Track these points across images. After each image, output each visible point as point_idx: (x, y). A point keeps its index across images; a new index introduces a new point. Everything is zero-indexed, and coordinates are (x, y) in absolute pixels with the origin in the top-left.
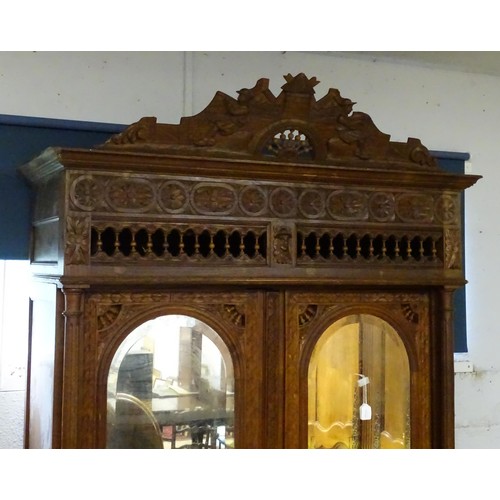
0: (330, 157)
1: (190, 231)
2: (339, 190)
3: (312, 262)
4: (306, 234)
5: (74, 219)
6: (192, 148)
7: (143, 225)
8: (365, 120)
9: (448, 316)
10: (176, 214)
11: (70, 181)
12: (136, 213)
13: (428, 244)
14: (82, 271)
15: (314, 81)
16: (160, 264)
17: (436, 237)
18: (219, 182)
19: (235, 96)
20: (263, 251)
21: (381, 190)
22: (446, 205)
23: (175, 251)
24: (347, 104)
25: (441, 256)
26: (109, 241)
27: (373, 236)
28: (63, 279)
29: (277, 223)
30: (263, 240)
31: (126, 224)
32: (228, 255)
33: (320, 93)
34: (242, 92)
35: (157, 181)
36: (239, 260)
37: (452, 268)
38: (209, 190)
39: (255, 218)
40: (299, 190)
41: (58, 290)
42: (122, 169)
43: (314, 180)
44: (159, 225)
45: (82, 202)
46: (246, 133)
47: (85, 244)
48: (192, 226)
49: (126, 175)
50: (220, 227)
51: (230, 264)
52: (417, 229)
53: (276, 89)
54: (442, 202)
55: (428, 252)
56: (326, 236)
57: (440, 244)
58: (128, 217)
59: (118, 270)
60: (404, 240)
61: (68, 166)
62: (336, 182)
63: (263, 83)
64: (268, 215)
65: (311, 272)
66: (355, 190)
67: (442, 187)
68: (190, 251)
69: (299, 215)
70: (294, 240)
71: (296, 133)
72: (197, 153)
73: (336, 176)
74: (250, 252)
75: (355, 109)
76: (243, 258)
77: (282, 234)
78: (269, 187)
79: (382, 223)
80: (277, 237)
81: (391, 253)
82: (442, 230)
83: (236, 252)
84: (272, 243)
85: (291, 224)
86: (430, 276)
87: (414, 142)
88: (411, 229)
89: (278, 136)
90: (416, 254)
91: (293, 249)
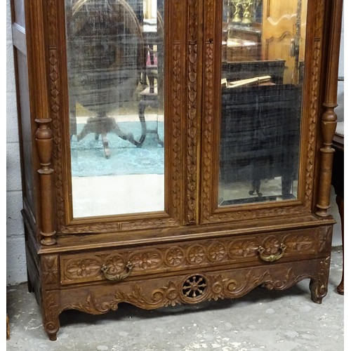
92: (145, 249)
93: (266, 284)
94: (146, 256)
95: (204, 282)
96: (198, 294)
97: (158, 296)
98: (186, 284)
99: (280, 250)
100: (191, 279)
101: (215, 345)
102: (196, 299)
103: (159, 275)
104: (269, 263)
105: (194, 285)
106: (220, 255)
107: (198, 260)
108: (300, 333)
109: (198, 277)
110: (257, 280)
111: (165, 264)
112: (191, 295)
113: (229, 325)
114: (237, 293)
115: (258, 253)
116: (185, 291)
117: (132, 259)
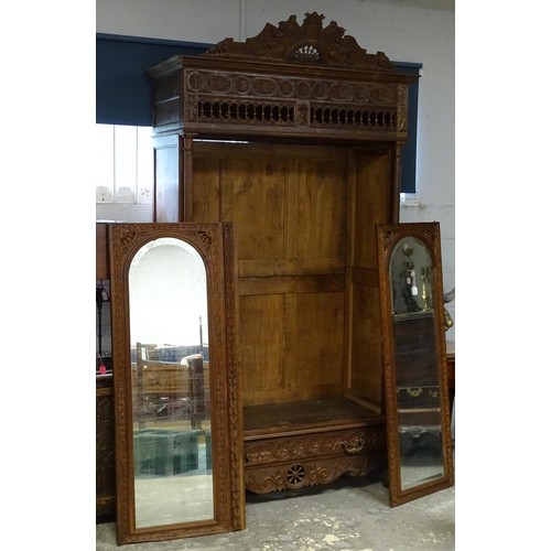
0: (330, 63)
1: (251, 105)
2: (336, 82)
3: (319, 125)
4: (316, 109)
5: (189, 96)
6: (252, 56)
7: (226, 101)
8: (352, 40)
9: (398, 160)
10: (244, 95)
11: (187, 75)
12: (222, 94)
13: (388, 116)
14: (194, 125)
15: (322, 17)
16: (234, 123)
17: (392, 113)
18: (267, 76)
19: (277, 26)
20: (292, 118)
21: (360, 84)
22: (400, 93)
23: (243, 117)
24: (341, 31)
25: (395, 123)
26: (208, 109)
27: (355, 111)
28: (185, 130)
29: (299, 101)
30: (292, 111)
31: (216, 100)
32: (272, 119)
33: (325, 24)
34: (281, 23)
35: (233, 76)
36: (278, 123)
37: (402, 131)
38: (262, 81)
39: (288, 98)
40: (312, 83)
41: (180, 137)
42: (214, 68)
43: (321, 77)
44: (234, 101)
45: (193, 87)
46: (283, 48)
47: (196, 110)
48: (252, 102)
49: (216, 72)
50: (267, 103)
51: (273, 124)
52: (382, 108)
53: (300, 22)
54: (397, 91)
55: (387, 122)
56: (328, 110)
57: (395, 117)
58: (218, 95)
59: (213, 126)
60: (374, 113)
61: (185, 66)
62: (334, 78)
63: (293, 18)
64: (295, 97)
65: (319, 131)
66: (345, 83)
67: (397, 82)
68: (251, 117)
69: (313, 98)
70: (309, 112)
71: (311, 48)
72: (255, 59)
73: (333, 74)
74: (284, 119)
75: (346, 33)
76: (280, 121)
77: (303, 108)
78: (295, 81)
79: (360, 103)
80: (300, 109)
81: (365, 122)
82: (396, 109)
83: (276, 118)
84: (297, 113)
85: (308, 102)
86: (389, 135)
87: (381, 54)
88: (377, 107)
89: (301, 50)
90: (380, 123)
91: (309, 118)
92: (260, 444)
93: (349, 472)
94: (260, 449)
95: (303, 470)
96: (298, 481)
97: (269, 483)
98: (290, 473)
99: (360, 444)
100: (293, 469)
101: (316, 520)
102: (297, 485)
103: (269, 465)
104: (351, 454)
105: (295, 473)
106: (315, 448)
107: (299, 452)
108: (380, 510)
109: (298, 467)
110: (342, 469)
111: (274, 455)
112: (293, 482)
113: (323, 506)
114: (329, 479)
115: (343, 446)
116: (289, 478)
117: (251, 452)
